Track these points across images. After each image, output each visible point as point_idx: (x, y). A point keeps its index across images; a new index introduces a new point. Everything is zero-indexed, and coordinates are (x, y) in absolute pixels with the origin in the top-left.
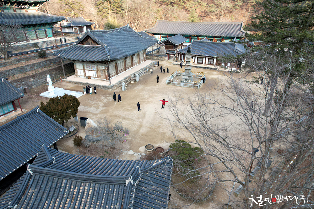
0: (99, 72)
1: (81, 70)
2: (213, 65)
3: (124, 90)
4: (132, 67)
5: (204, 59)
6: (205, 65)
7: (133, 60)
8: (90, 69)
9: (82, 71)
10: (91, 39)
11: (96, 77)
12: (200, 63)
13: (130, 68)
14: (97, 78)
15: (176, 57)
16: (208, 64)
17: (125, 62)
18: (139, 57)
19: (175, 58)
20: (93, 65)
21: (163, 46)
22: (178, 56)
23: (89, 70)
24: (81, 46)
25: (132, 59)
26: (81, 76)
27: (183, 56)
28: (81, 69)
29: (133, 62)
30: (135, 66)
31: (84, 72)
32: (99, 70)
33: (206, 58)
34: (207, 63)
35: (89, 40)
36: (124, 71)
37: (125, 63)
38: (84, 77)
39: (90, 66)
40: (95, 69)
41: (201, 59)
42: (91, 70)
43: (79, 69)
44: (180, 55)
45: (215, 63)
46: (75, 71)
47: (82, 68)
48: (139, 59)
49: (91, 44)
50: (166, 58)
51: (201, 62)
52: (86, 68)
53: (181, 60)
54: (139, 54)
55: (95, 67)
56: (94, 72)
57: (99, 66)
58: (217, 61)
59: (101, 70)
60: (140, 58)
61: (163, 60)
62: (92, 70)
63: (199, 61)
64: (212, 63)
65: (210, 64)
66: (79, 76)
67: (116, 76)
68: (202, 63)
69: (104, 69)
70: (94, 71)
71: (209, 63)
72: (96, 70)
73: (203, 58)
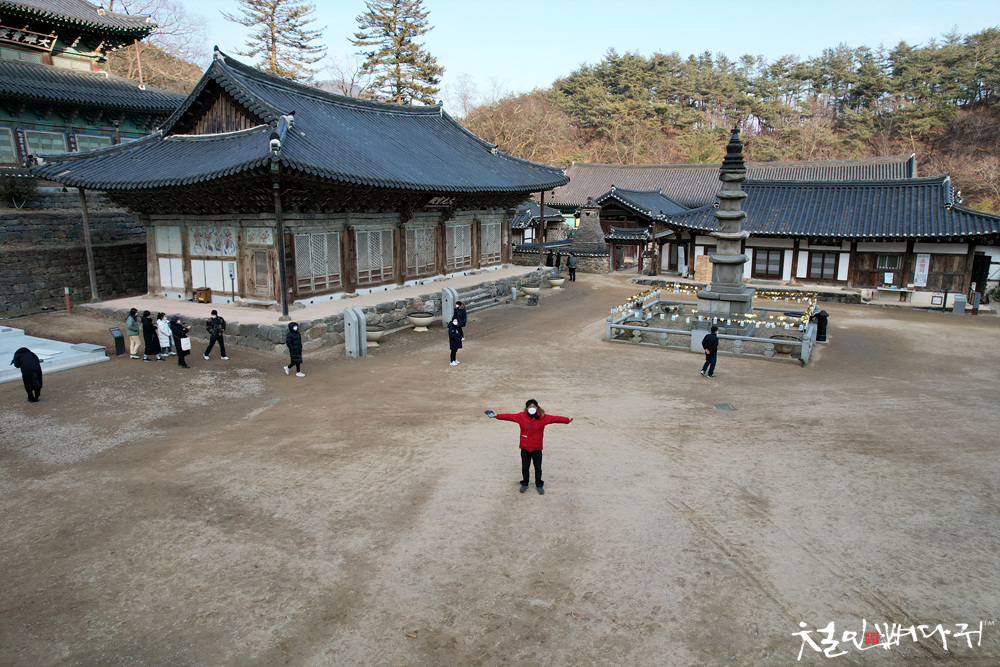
0: (247, 261)
1: (173, 260)
2: (834, 280)
3: (354, 355)
4: (441, 276)
5: (788, 257)
6: (794, 282)
7: (444, 243)
8: (209, 253)
9: (178, 263)
10: (229, 98)
11: (233, 294)
12: (767, 275)
13: (431, 279)
14: (237, 298)
15: (651, 254)
16: (809, 278)
17: (402, 237)
18: (479, 238)
19: (646, 261)
20: (223, 229)
21: (592, 212)
22: (657, 252)
23: (208, 258)
24: (183, 140)
25: (443, 235)
26: (173, 289)
27: (681, 250)
28: (176, 256)
29: (444, 252)
30: (456, 274)
31: (187, 267)
32: (249, 253)
33: (796, 251)
34: (802, 272)
35: (220, 109)
36: (394, 286)
37: (403, 244)
38: (183, 295)
39: (209, 238)
40: (232, 252)
41: (775, 257)
42: (214, 254)
43: (165, 256)
44: (666, 247)
45: (843, 275)
46: (150, 266)
47: (179, 251)
48: (479, 245)
49: (224, 125)
50: (606, 262)
51: (774, 268)
52: (193, 251)
53: (673, 267)
54: (478, 223)
55: (234, 239)
56: (226, 263)
57: (250, 231)
58: (856, 259)
59: (259, 253)
60: (483, 244)
61: (590, 272)
62: (219, 255)
63: (761, 267)
64: (829, 272)
65: (821, 279)
66: (163, 293)
67: (342, 294)
68: (779, 276)
69: (269, 247)
70: (227, 259)
71: (816, 271)
72: (234, 254)
73: (782, 252)
